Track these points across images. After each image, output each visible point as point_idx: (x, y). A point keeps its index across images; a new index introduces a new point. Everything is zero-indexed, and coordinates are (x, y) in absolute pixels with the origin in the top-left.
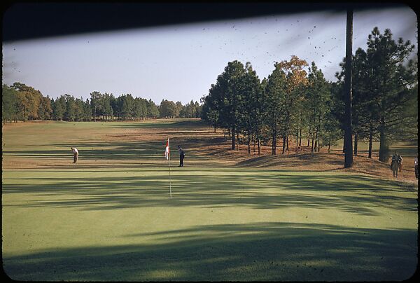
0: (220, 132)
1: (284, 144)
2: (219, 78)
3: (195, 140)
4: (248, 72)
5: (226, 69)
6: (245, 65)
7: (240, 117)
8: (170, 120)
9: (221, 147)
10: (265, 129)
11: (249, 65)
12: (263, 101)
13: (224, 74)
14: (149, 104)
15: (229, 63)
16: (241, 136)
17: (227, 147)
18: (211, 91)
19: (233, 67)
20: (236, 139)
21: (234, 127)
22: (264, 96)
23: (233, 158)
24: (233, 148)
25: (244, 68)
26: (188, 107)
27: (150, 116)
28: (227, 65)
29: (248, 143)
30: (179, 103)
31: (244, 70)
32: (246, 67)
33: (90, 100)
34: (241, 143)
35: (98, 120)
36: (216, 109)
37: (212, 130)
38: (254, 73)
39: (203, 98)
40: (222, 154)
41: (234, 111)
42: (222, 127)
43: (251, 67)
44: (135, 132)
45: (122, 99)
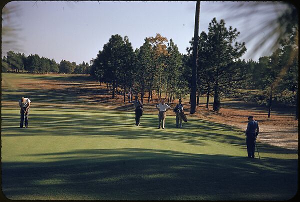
0: (104, 86)
1: (149, 96)
2: (105, 46)
3: (86, 91)
4: (125, 43)
5: (110, 40)
6: (123, 38)
7: (119, 75)
8: (68, 74)
9: (105, 96)
10: (136, 85)
11: (127, 38)
12: (135, 65)
13: (109, 44)
14: (52, 63)
15: (112, 36)
16: (119, 89)
17: (109, 96)
18: (98, 55)
19: (115, 39)
20: (115, 90)
21: (114, 82)
22: (136, 61)
23: (113, 105)
24: (113, 97)
25: (123, 40)
26: (81, 66)
27: (52, 71)
28: (111, 37)
29: (124, 94)
30: (74, 63)
31: (123, 42)
32: (125, 39)
33: (7, 57)
34: (119, 94)
35: (12, 72)
36: (102, 68)
37: (98, 83)
38: (130, 44)
39: (92, 61)
40: (105, 101)
41: (115, 71)
42: (105, 82)
43: (128, 40)
44: (41, 82)
45: (31, 57)
